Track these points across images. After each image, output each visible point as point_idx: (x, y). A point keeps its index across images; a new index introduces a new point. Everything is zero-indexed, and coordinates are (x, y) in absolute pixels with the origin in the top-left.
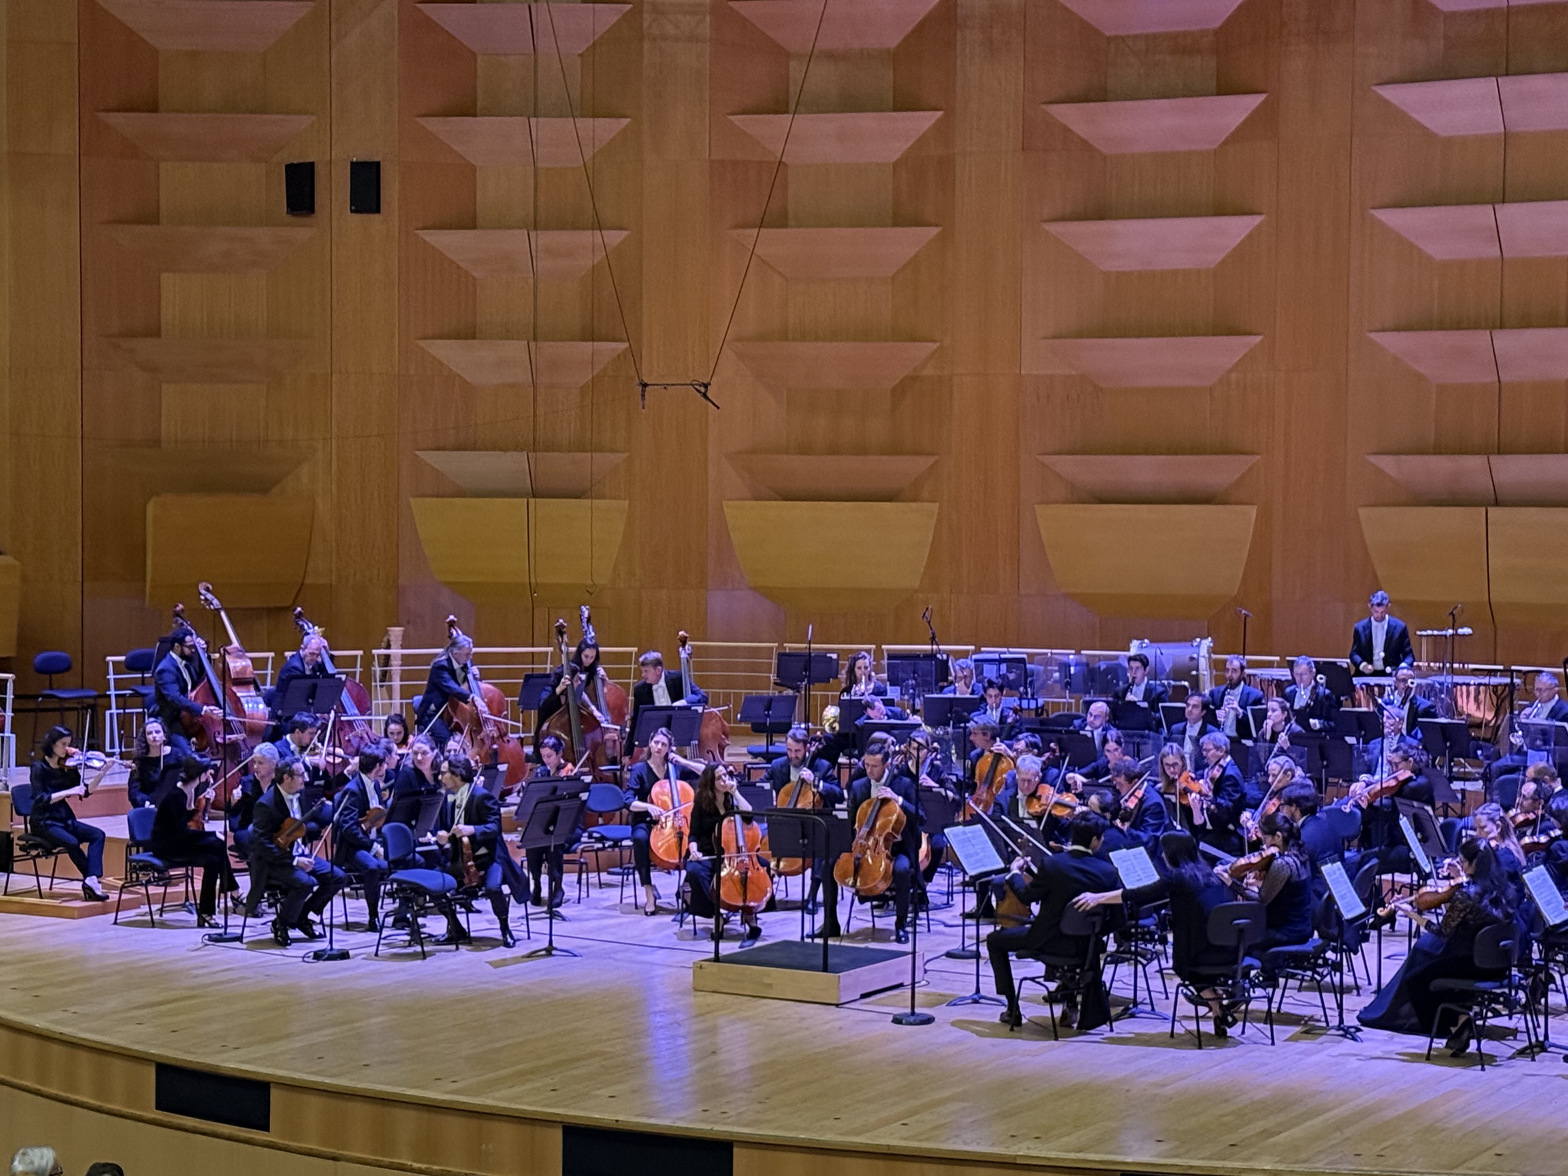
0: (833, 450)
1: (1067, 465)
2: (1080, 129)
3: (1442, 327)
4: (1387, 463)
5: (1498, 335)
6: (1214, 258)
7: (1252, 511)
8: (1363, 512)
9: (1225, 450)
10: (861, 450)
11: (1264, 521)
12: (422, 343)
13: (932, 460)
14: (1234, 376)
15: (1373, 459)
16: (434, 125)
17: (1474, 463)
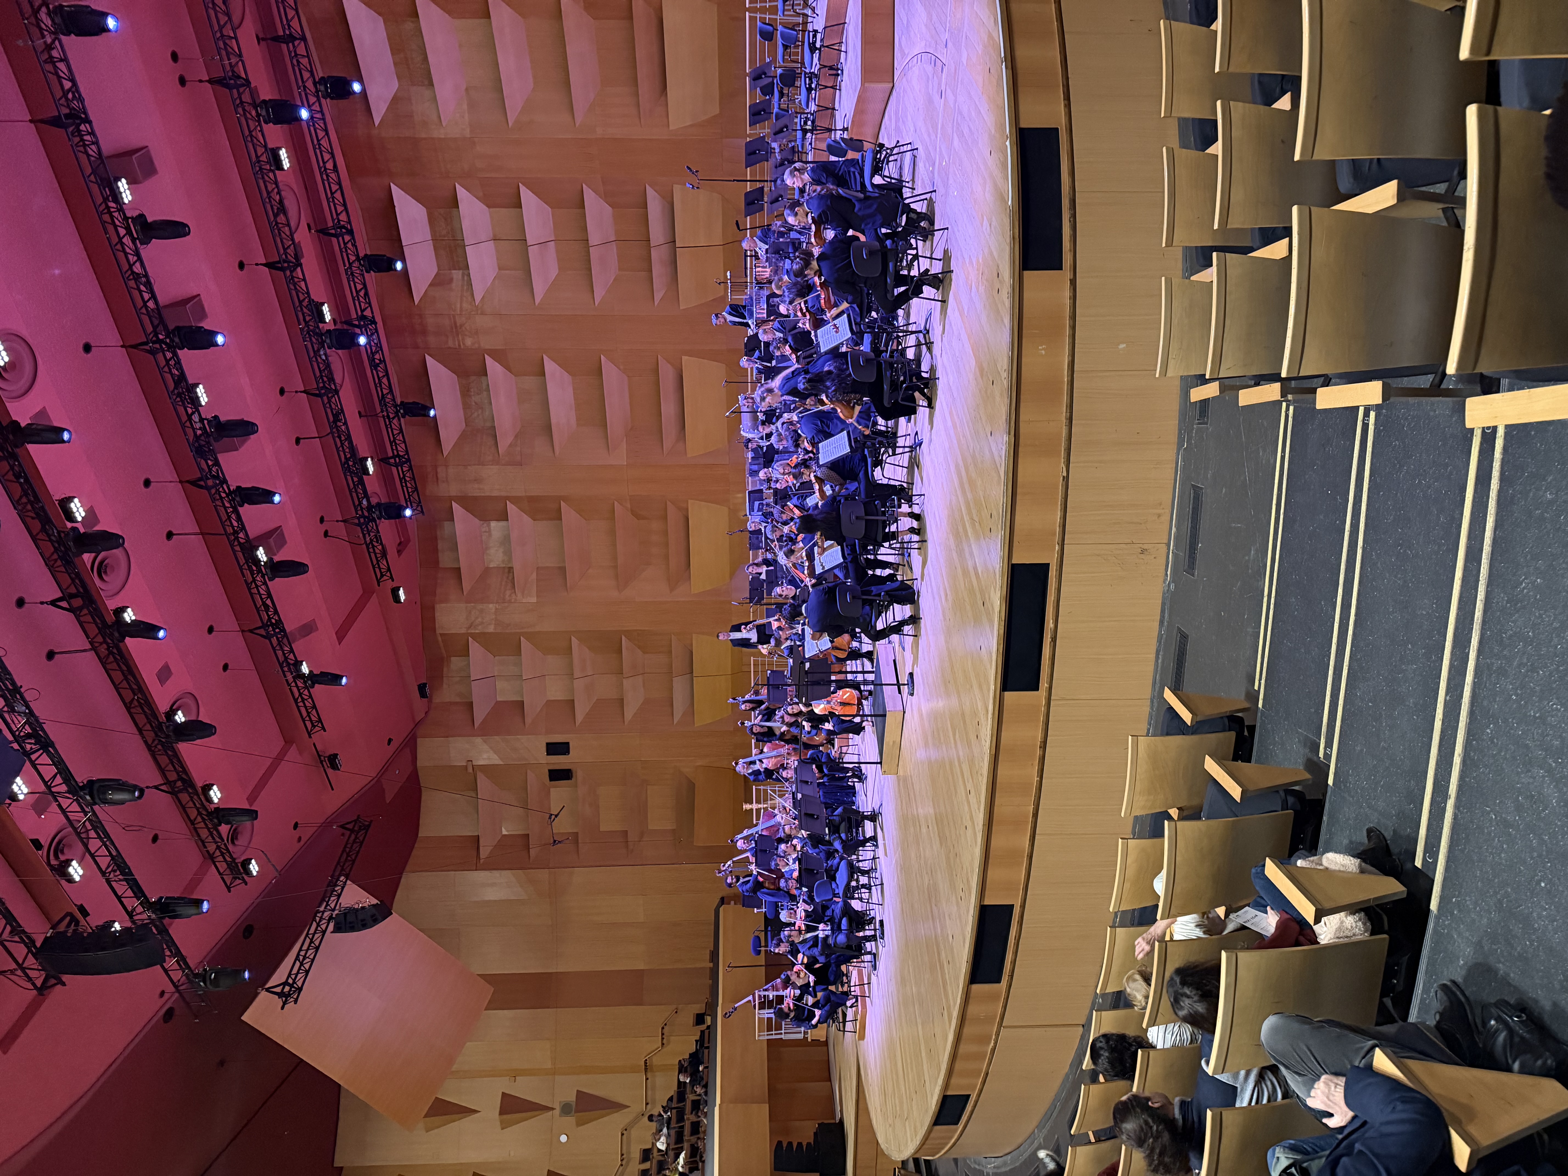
0: (667, 545)
1: (668, 442)
2: (510, 439)
3: (590, 270)
4: (658, 296)
5: (591, 243)
6: (567, 377)
7: (684, 358)
8: (682, 307)
9: (657, 371)
10: (666, 533)
11: (690, 353)
12: (626, 723)
13: (669, 503)
14: (622, 367)
15: (656, 303)
16: (528, 720)
17: (654, 253)
